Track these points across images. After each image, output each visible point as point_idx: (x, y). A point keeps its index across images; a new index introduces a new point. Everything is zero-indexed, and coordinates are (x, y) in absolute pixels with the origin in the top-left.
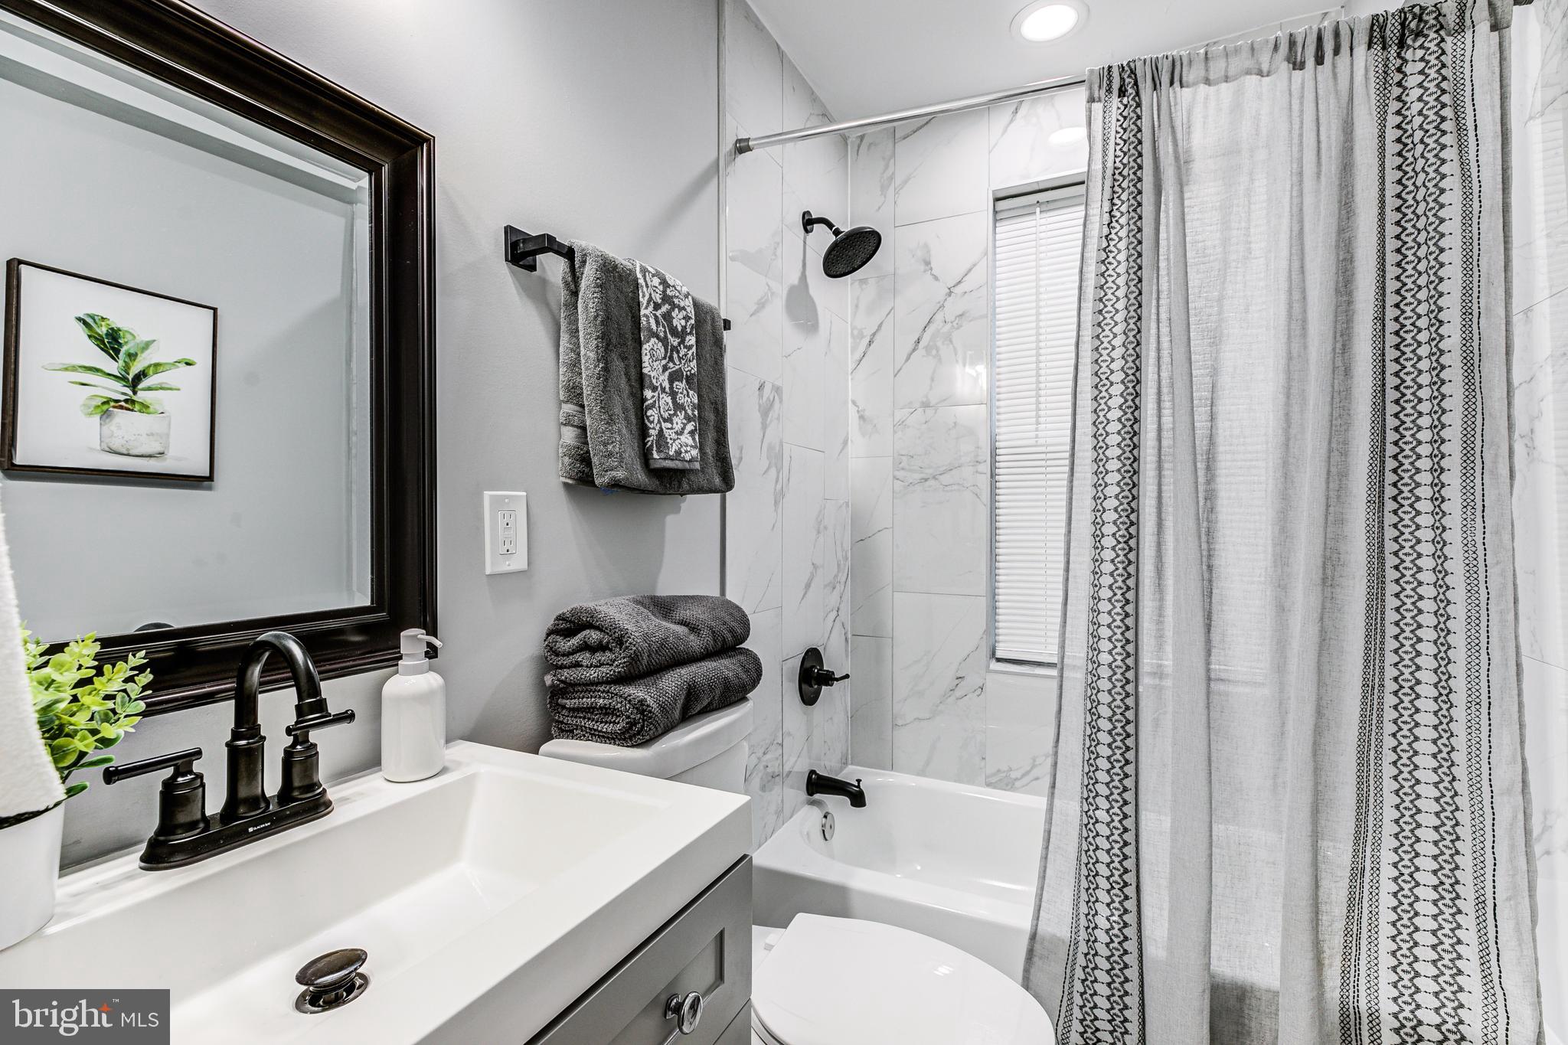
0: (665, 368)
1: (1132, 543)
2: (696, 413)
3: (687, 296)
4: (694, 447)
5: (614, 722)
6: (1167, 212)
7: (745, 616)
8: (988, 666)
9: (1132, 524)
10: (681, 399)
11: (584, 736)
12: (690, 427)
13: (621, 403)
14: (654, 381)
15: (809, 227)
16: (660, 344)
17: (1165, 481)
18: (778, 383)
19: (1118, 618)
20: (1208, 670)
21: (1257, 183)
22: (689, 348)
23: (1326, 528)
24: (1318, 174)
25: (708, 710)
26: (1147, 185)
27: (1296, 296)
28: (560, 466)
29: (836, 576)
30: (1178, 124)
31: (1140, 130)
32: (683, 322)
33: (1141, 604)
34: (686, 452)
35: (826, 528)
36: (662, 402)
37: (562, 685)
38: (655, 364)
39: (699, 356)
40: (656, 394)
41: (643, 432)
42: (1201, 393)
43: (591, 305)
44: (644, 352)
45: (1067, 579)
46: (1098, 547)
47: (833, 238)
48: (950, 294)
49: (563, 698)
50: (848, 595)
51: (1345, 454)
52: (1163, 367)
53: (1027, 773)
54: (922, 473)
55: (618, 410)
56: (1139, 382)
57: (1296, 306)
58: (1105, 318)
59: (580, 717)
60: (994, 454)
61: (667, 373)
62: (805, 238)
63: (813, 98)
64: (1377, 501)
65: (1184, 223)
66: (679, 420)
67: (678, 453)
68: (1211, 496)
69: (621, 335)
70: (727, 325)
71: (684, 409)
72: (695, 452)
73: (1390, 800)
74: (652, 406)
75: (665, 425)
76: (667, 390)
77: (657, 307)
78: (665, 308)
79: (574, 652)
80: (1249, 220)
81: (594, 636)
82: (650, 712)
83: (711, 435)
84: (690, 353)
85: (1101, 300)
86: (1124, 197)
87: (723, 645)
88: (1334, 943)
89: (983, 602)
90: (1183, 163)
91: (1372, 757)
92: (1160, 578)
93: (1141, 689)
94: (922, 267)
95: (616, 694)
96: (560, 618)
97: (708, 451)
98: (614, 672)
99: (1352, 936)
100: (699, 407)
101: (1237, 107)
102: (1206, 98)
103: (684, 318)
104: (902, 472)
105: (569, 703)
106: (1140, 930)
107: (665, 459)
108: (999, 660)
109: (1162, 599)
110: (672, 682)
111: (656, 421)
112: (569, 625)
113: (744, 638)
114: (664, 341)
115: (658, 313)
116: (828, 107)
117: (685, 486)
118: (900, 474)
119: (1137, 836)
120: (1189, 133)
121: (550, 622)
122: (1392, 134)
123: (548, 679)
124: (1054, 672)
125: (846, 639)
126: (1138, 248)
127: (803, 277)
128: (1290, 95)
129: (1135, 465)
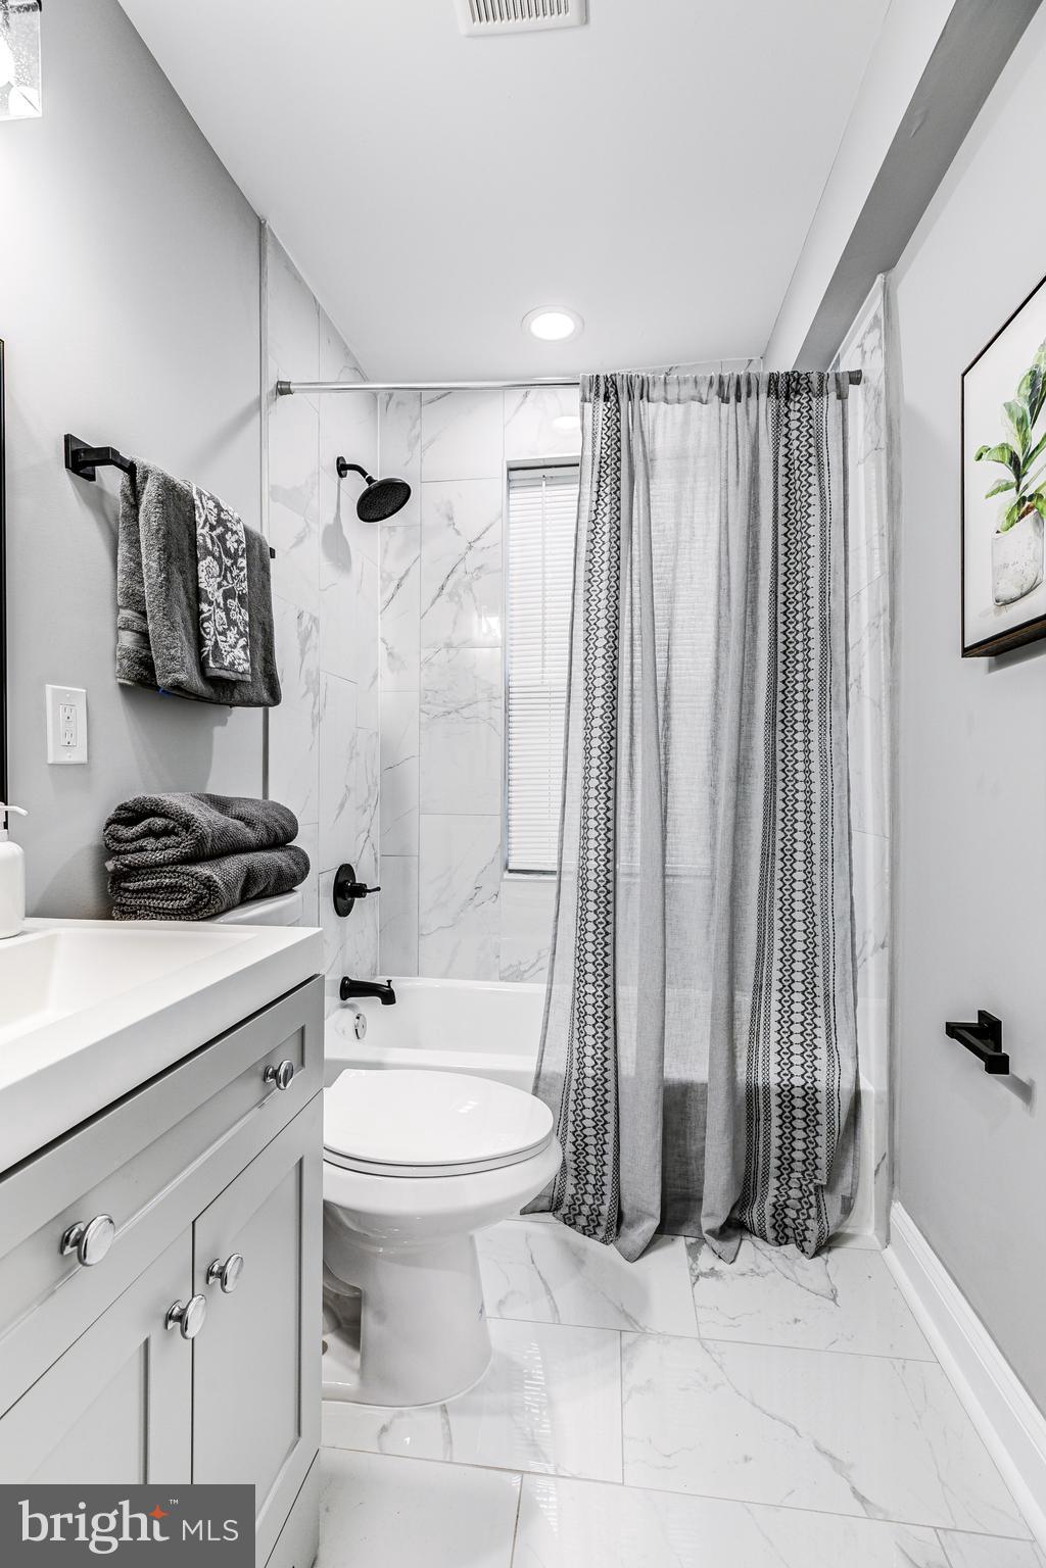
0: (220, 586)
1: (612, 753)
2: (247, 629)
3: (238, 521)
4: (247, 661)
5: (181, 899)
6: (638, 497)
7: (293, 816)
8: (502, 875)
9: (612, 738)
10: (235, 616)
11: (148, 915)
12: (242, 642)
13: (180, 613)
14: (210, 596)
15: (343, 472)
16: (215, 563)
17: (636, 705)
18: (315, 615)
19: (602, 812)
20: (664, 868)
21: (699, 484)
22: (241, 569)
23: (739, 741)
24: (738, 482)
25: (262, 896)
26: (624, 474)
27: (724, 571)
28: (118, 667)
29: (367, 800)
30: (645, 430)
31: (619, 430)
32: (235, 545)
33: (618, 801)
34: (239, 664)
35: (358, 754)
36: (217, 616)
37: (125, 869)
38: (211, 580)
39: (249, 578)
40: (212, 608)
41: (200, 642)
42: (661, 639)
43: (153, 519)
44: (200, 568)
45: (565, 786)
46: (588, 758)
47: (367, 486)
48: (470, 548)
49: (125, 882)
50: (377, 819)
51: (752, 688)
52: (635, 618)
53: (533, 965)
54: (446, 707)
55: (178, 619)
56: (617, 628)
57: (724, 579)
58: (594, 576)
59: (144, 898)
60: (507, 692)
61: (221, 590)
62: (339, 482)
63: (347, 353)
64: (771, 723)
65: (649, 508)
66: (232, 635)
67: (232, 664)
68: (667, 719)
69: (180, 550)
70: (272, 553)
71: (236, 625)
72: (247, 666)
73: (778, 935)
74: (208, 619)
75: (219, 637)
76: (222, 605)
77: (212, 528)
78: (220, 530)
79: (138, 838)
80: (693, 512)
81: (159, 822)
82: (216, 887)
83: (260, 653)
84: (242, 574)
85: (590, 561)
86: (608, 481)
87: (275, 842)
88: (743, 1039)
89: (498, 821)
90: (649, 461)
91: (767, 906)
92: (631, 781)
93: (618, 866)
94: (446, 522)
95: (183, 873)
96: (121, 808)
97: (257, 667)
98: (181, 852)
99: (754, 1034)
100: (250, 624)
101: (686, 423)
102: (665, 413)
103: (236, 541)
104: (428, 706)
105: (131, 886)
106: (616, 1052)
107: (220, 668)
108: (511, 871)
109: (633, 796)
110: (234, 865)
111: (212, 633)
112: (131, 814)
113: (292, 837)
114: (219, 560)
115: (214, 534)
116: (359, 362)
117: (237, 696)
118: (425, 707)
119: (614, 980)
120: (654, 438)
121: (111, 813)
122: (782, 461)
123: (110, 865)
124: (555, 878)
125: (376, 860)
126: (618, 523)
127: (338, 518)
128: (720, 421)
129: (614, 692)
